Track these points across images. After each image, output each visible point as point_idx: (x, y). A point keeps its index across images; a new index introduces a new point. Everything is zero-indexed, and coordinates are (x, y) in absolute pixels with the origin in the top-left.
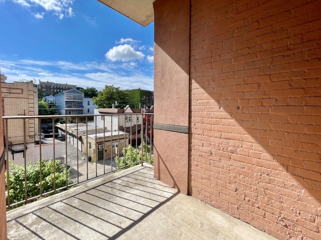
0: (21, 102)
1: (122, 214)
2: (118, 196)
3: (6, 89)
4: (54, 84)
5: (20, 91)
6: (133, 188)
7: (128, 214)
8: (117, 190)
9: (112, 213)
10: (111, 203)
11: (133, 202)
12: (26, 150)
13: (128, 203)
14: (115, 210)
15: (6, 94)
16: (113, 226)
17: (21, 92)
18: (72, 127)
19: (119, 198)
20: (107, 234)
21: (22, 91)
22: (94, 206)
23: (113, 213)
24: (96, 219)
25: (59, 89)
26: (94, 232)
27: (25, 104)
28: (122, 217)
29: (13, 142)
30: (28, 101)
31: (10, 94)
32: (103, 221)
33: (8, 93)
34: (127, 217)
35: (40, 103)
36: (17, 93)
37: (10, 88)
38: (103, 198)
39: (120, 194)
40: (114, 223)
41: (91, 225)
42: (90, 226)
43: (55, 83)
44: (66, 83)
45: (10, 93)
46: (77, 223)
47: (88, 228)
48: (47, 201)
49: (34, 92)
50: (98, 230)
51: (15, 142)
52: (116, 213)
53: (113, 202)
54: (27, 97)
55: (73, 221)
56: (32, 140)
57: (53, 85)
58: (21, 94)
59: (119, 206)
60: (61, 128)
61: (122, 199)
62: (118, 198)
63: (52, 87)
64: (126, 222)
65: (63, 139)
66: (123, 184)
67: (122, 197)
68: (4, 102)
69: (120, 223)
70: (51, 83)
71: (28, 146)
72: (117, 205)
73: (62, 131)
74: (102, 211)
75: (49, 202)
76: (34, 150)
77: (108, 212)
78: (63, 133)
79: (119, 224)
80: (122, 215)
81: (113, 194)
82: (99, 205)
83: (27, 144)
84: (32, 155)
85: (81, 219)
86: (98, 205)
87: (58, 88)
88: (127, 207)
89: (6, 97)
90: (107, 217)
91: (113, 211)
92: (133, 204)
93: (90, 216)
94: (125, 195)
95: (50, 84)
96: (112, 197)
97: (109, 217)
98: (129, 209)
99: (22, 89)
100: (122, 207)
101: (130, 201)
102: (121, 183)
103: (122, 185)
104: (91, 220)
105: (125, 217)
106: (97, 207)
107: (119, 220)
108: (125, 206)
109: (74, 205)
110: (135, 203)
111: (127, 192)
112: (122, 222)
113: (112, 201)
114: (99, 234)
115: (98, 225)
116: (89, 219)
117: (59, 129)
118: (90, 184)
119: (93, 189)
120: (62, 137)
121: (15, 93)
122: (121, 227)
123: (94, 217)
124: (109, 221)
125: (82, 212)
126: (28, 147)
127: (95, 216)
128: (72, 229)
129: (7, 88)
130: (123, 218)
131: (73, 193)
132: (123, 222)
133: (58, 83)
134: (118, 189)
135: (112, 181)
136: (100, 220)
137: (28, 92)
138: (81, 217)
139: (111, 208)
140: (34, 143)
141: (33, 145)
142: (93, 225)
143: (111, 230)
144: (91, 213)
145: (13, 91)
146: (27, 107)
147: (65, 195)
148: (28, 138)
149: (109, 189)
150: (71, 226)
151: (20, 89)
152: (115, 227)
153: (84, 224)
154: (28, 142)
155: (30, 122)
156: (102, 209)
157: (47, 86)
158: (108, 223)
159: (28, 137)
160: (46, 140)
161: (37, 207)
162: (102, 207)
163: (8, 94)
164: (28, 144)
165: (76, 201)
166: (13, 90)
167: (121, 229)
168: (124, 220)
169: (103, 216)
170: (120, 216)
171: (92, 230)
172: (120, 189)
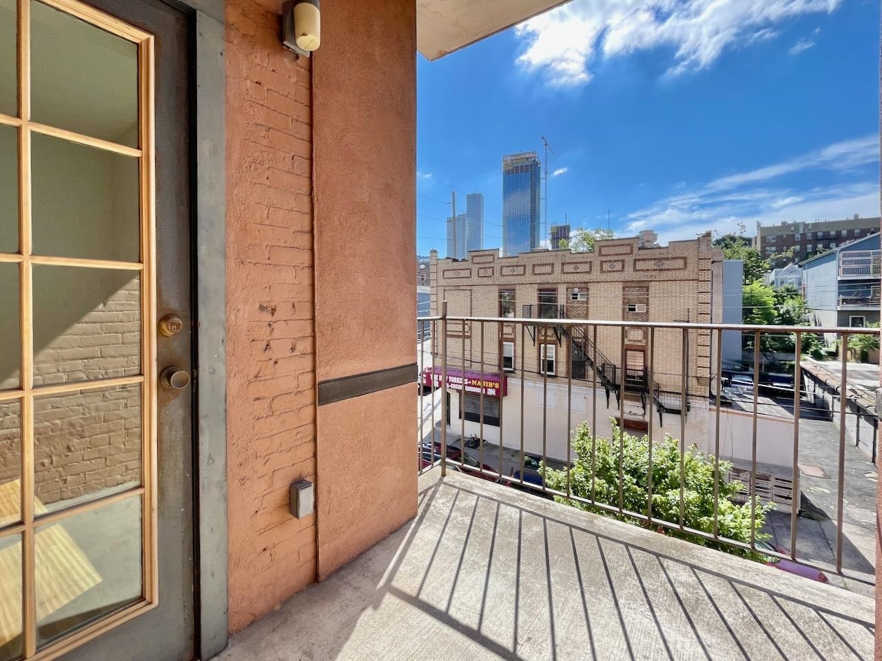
0: (682, 289)
1: (560, 633)
2: (617, 597)
3: (653, 262)
4: (806, 226)
5: (680, 263)
6: (693, 627)
7: (569, 650)
8: (638, 584)
9: (547, 609)
10: (579, 591)
11: (625, 647)
12: (688, 413)
13: (612, 634)
14: (563, 611)
15: (653, 273)
16: (513, 625)
17: (681, 265)
18: (863, 375)
19: (613, 602)
20: (485, 623)
21: (686, 263)
22: (545, 562)
23: (548, 611)
24: (512, 585)
25: (825, 242)
26: (481, 594)
27: (691, 295)
28: (549, 639)
29: (663, 384)
30: (698, 286)
31: (661, 273)
32: (513, 599)
33: (656, 270)
34: (558, 650)
35: (748, 289)
36: (674, 269)
37: (660, 260)
38: (581, 570)
39: (631, 597)
40: (522, 625)
41: (493, 582)
42: (490, 583)
43: (808, 225)
44: (856, 216)
45: (660, 270)
46: (487, 559)
47: (484, 581)
48: (511, 495)
49: (713, 262)
50: (488, 600)
51: (666, 386)
52: (555, 618)
53: (587, 596)
54: (695, 277)
55: (489, 551)
56: (703, 390)
57: (801, 232)
58: (683, 269)
59: (583, 614)
60: (814, 373)
61: (616, 612)
62: (608, 602)
63: (799, 236)
64: (541, 653)
65: (820, 412)
66: (680, 590)
67: (624, 611)
68: (650, 292)
69: (529, 639)
70: (796, 225)
71: (694, 403)
72: (582, 609)
73: (817, 385)
74: (540, 584)
75: (510, 498)
76: (708, 419)
77: (546, 598)
78: (819, 392)
79: (525, 637)
80: (557, 633)
81: (613, 584)
82: (552, 572)
83: (690, 397)
84: (702, 430)
85: (499, 560)
86: (551, 568)
87: (819, 238)
88: (595, 638)
89: (653, 281)
90: (529, 601)
91: (557, 607)
92: (615, 651)
93: (515, 570)
94: (637, 617)
95: (793, 228)
96: (603, 584)
97: (532, 607)
98: (589, 647)
99: (685, 258)
100: (585, 623)
101: (623, 638)
102: (681, 583)
103: (674, 590)
104: (504, 576)
105: (554, 646)
106: (545, 572)
107: (537, 633)
108: (594, 631)
109: (523, 531)
110: (628, 654)
111: (657, 614)
112: (535, 642)
113: (585, 591)
114: (479, 606)
115: (500, 594)
116: (507, 572)
117: (808, 377)
118: (604, 522)
119: (594, 536)
120: (814, 405)
121: (670, 270)
122: (519, 647)
123: (515, 577)
124: (521, 612)
125: (516, 553)
126: (692, 405)
127: (520, 578)
128: (472, 559)
129: (655, 259)
130: (546, 640)
131: (553, 512)
132: (537, 646)
133: (822, 220)
134: (645, 585)
135: (666, 557)
136: (514, 591)
137: (698, 264)
138: (504, 557)
139: (563, 600)
140: (708, 399)
141: (705, 404)
142: (495, 587)
143: (497, 626)
144: (522, 568)
145: (667, 265)
146: (695, 303)
147: (539, 507)
148: (693, 383)
149: (622, 565)
150: (478, 553)
151: (681, 258)
152: (512, 630)
153: (491, 570)
154: (694, 393)
155: (699, 341)
156: (546, 583)
157: (782, 236)
158: (514, 611)
159: (695, 381)
160: (744, 400)
161: (492, 494)
162: (552, 580)
163: (657, 273)
164: (694, 397)
165: (538, 529)
166: (666, 262)
167: (511, 649)
168: (544, 645)
169: (528, 593)
170: (549, 630)
171: (483, 589)
172: (649, 594)
